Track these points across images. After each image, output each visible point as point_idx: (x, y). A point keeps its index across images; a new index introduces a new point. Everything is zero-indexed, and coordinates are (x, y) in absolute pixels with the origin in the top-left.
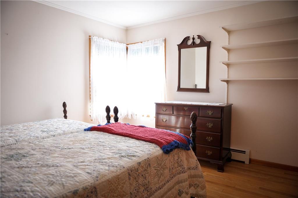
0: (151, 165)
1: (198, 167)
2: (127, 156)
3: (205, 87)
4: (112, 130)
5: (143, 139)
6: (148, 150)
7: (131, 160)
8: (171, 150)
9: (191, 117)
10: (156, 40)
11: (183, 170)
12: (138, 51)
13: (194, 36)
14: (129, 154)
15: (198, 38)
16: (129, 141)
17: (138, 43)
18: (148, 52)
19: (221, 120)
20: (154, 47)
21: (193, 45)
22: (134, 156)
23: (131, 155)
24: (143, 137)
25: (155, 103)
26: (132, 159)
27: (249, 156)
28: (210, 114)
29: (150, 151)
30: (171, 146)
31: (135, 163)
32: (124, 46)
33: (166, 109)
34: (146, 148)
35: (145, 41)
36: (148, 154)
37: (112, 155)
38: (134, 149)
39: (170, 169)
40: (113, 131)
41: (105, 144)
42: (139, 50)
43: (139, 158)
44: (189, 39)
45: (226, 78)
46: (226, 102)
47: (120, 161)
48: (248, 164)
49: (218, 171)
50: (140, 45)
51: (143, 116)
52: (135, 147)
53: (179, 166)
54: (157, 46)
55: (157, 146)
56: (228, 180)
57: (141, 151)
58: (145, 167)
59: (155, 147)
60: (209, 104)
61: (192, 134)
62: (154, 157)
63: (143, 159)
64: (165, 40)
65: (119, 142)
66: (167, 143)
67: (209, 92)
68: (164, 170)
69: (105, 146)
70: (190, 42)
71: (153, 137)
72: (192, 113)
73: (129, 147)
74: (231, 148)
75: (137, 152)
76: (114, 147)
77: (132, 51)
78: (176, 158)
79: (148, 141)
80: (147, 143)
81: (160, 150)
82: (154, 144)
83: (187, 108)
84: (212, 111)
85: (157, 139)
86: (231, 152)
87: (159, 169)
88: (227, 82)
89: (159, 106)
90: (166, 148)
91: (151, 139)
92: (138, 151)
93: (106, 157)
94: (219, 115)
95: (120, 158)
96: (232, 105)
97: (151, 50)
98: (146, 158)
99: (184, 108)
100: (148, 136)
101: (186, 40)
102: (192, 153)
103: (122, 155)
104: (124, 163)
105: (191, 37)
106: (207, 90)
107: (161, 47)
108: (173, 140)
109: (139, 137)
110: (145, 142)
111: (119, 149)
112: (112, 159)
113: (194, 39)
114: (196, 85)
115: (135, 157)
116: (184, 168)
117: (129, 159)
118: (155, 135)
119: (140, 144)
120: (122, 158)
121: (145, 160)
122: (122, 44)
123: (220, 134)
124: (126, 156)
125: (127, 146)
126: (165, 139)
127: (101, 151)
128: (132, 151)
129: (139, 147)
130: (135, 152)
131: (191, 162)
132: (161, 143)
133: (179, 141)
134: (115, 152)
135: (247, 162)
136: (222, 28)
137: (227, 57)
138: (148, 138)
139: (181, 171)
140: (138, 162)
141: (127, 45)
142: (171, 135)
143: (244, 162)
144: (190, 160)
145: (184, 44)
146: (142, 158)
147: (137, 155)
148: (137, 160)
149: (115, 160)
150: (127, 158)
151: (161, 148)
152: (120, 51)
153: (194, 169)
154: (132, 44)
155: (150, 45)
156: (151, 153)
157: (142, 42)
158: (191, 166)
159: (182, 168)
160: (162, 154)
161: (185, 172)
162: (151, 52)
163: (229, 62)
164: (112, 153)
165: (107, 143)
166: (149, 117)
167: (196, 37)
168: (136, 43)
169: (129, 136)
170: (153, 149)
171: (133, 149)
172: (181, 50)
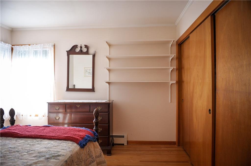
0: (74, 161)
1: (102, 155)
2: (53, 157)
3: (91, 88)
4: (17, 134)
5: (56, 138)
6: (68, 148)
7: (58, 161)
8: (86, 144)
9: (94, 113)
10: (45, 44)
11: (93, 159)
12: (25, 53)
13: (81, 45)
14: (54, 155)
15: (85, 47)
16: (43, 143)
17: (25, 45)
18: (36, 55)
19: (108, 114)
20: (43, 51)
21: (81, 52)
22: (59, 156)
23: (56, 156)
24: (56, 136)
25: (47, 103)
26: (59, 159)
27: (127, 139)
28: (99, 110)
29: (70, 148)
30: (86, 140)
31: (63, 162)
32: (9, 46)
33: (59, 107)
34: (65, 146)
35: (33, 45)
36: (70, 151)
37: (36, 160)
38: (54, 149)
39: (85, 161)
40: (19, 135)
41: (19, 149)
42: (26, 51)
43: (64, 157)
44: (77, 47)
45: (108, 81)
46: (108, 99)
47: (48, 164)
48: (126, 145)
49: (107, 155)
50: (28, 47)
51: (31, 116)
52: (54, 147)
53: (90, 157)
54: (46, 50)
55: (73, 142)
56: (117, 161)
57: (62, 149)
58: (70, 164)
59: (72, 144)
60: (97, 101)
61: (95, 128)
62: (75, 153)
63: (68, 157)
64: (54, 45)
65: (33, 145)
66: (81, 138)
67: (94, 92)
68: (81, 163)
69: (21, 152)
70: (78, 50)
71: (66, 135)
72: (95, 110)
73: (47, 148)
74: (113, 135)
75: (59, 152)
76: (32, 151)
77: (18, 53)
78: (88, 150)
79: (63, 139)
80: (62, 141)
81: (77, 146)
82: (69, 141)
83: (79, 106)
84: (101, 107)
85: (72, 136)
86: (114, 138)
87: (78, 163)
88: (109, 83)
89: (51, 105)
90: (82, 143)
91: (65, 137)
92: (60, 150)
93: (32, 163)
94: (107, 110)
95: (47, 161)
96: (113, 102)
97: (40, 53)
98: (70, 155)
99: (77, 106)
100: (61, 135)
101: (75, 48)
102: (97, 144)
103: (47, 157)
104: (54, 164)
105: (79, 46)
106: (92, 90)
107: (50, 51)
108: (85, 135)
109: (51, 137)
110: (59, 141)
111: (38, 152)
112: (39, 164)
113: (81, 47)
114: (74, 86)
115: (61, 156)
116: (94, 158)
117: (56, 159)
118: (67, 133)
119: (56, 143)
120: (49, 160)
121: (70, 157)
122: (7, 44)
123: (108, 125)
124: (51, 158)
125: (45, 148)
126: (78, 135)
127: (20, 158)
128: (53, 151)
129: (57, 146)
130: (57, 152)
131: (96, 151)
132: (77, 139)
133: (90, 135)
134: (37, 156)
135: (126, 144)
136: (106, 42)
137: (108, 64)
138: (62, 136)
139: (91, 161)
140: (65, 160)
141: (12, 45)
142: (80, 130)
143: (123, 144)
144: (96, 149)
145: (72, 51)
146: (66, 156)
147: (61, 155)
148: (63, 159)
149: (43, 163)
150: (53, 159)
151: (78, 144)
152: (4, 51)
153: (99, 157)
154: (18, 45)
155: (38, 48)
156: (71, 150)
157: (29, 45)
158: (97, 155)
159: (92, 158)
160: (80, 149)
161: (94, 161)
162: (40, 55)
163: (109, 68)
164: (34, 157)
165: (20, 148)
166: (38, 116)
167: (83, 46)
168: (23, 45)
169: (39, 137)
170: (72, 146)
171: (52, 149)
172: (70, 55)
